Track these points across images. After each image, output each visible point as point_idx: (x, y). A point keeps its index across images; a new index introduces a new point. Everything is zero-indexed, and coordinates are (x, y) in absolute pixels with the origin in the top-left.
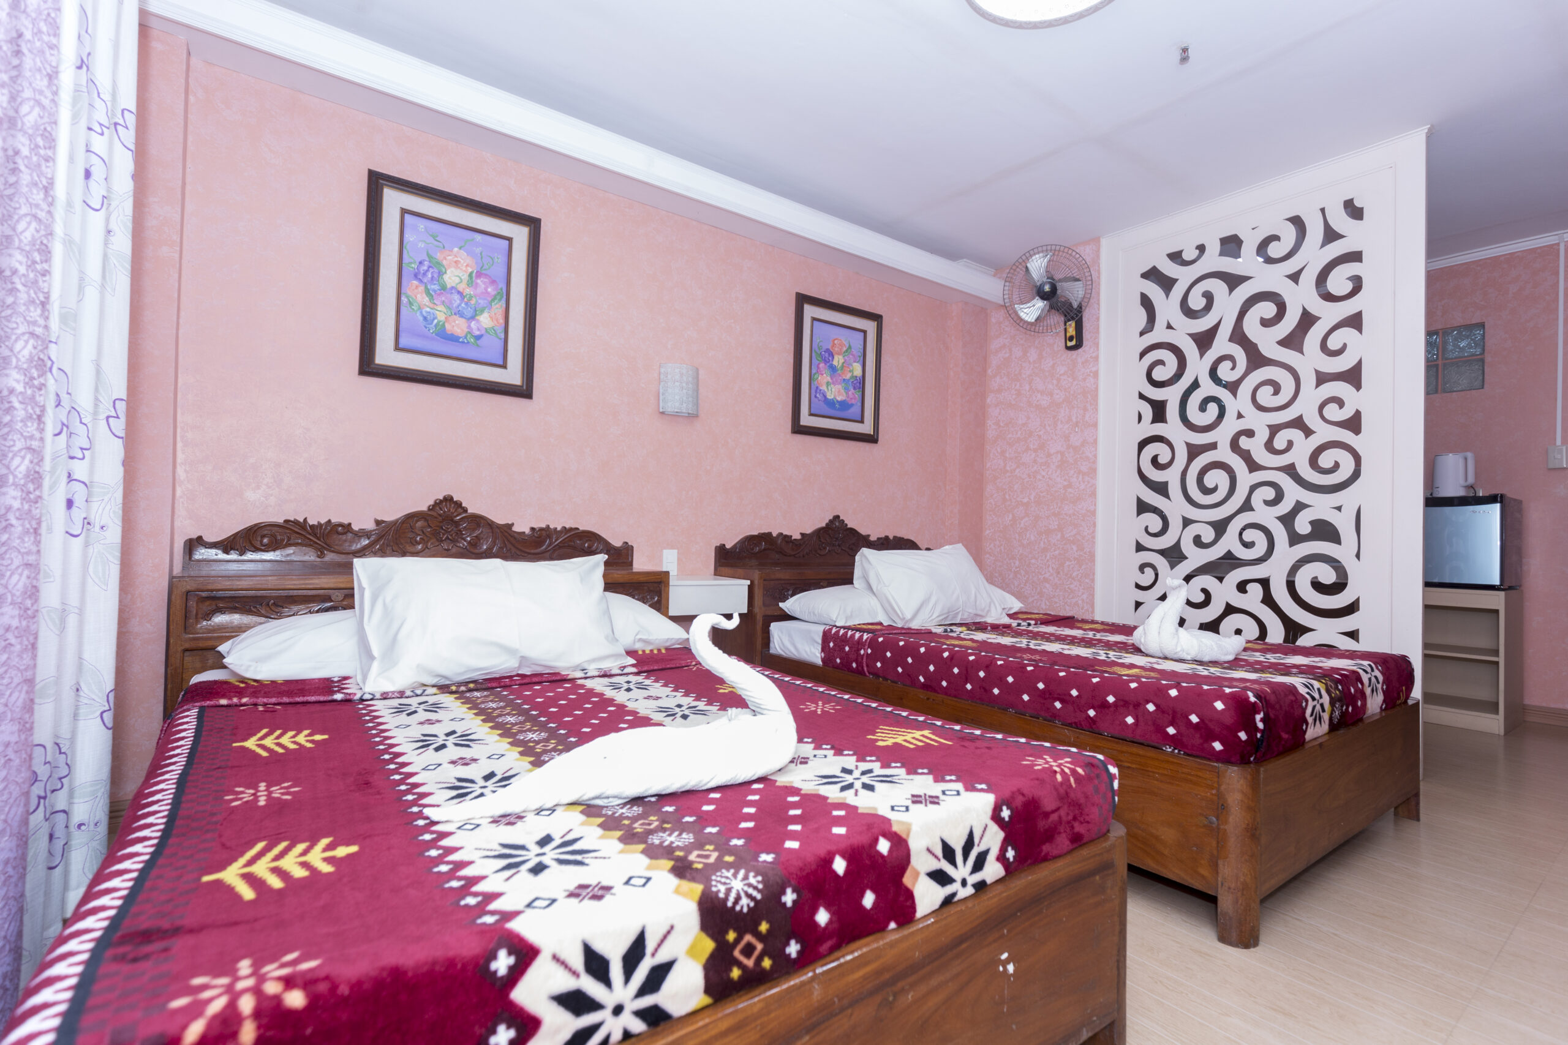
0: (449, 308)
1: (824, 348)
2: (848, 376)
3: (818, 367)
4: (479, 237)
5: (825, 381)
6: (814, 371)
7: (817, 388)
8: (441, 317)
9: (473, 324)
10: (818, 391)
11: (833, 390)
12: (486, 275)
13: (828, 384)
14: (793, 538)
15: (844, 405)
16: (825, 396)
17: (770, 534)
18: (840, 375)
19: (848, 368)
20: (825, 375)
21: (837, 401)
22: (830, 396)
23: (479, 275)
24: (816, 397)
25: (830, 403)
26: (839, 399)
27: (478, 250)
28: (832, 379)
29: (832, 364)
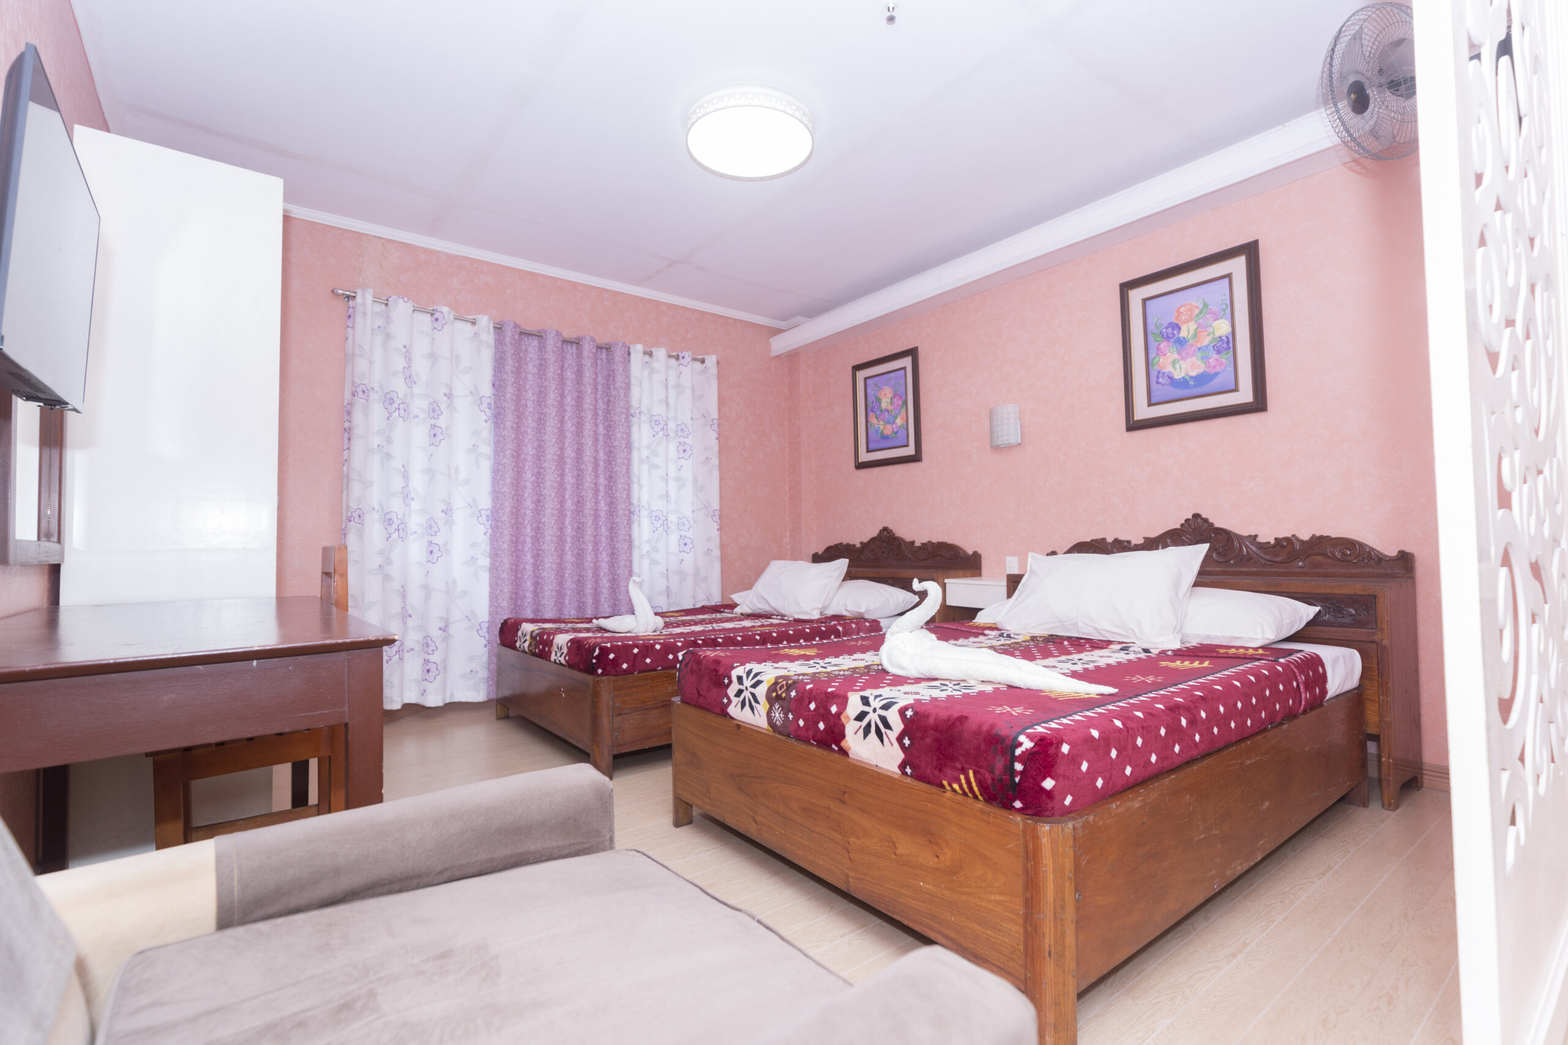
0: (884, 421)
1: (1165, 325)
2: (1207, 341)
3: (1158, 349)
4: (893, 375)
5: (1170, 360)
6: (1152, 355)
7: (1159, 372)
8: (882, 427)
9: (894, 426)
10: (1161, 375)
11: (1183, 366)
12: (898, 395)
13: (1174, 362)
14: (1133, 544)
15: (1202, 379)
16: (1171, 378)
17: (1104, 540)
18: (1192, 345)
19: (1205, 331)
20: (1169, 354)
21: (1191, 377)
22: (1178, 375)
23: (895, 396)
24: (1158, 383)
25: (1183, 383)
26: (1193, 374)
27: (893, 382)
28: (1179, 354)
29: (1179, 338)
